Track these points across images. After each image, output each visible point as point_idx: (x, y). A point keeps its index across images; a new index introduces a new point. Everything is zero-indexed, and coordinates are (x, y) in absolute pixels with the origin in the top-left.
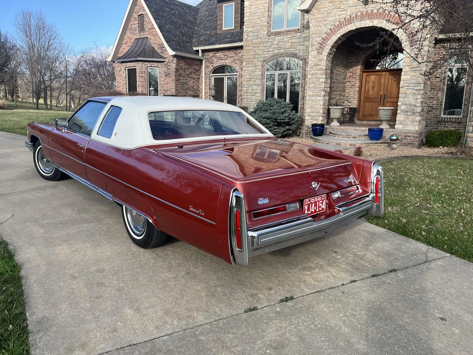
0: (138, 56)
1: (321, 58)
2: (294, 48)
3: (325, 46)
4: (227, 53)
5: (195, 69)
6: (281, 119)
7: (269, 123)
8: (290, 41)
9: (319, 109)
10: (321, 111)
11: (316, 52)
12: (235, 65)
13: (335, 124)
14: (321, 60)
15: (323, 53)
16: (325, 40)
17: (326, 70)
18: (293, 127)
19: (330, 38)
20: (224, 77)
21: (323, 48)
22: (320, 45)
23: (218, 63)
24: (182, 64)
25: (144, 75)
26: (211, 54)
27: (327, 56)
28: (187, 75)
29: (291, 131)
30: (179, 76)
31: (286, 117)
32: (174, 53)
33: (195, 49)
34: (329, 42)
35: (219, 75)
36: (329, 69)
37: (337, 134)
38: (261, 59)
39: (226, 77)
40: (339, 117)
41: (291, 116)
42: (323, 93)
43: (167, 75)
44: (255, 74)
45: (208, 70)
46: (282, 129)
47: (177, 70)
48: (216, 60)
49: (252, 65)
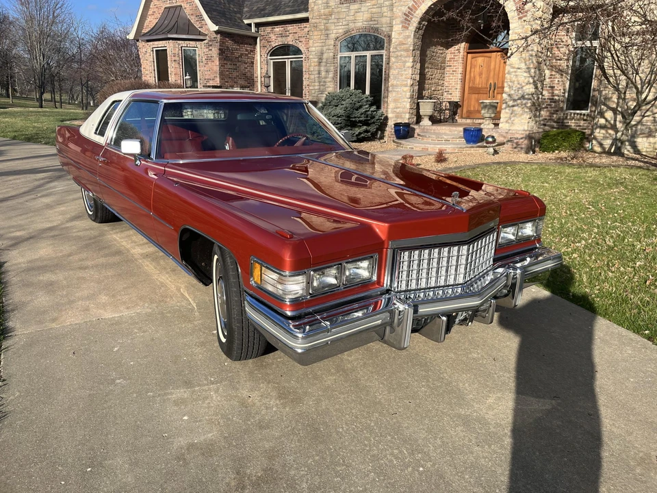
0: (169, 32)
1: (407, 34)
2: (375, 21)
3: (411, 18)
4: (290, 27)
5: (247, 50)
6: (355, 118)
7: (340, 122)
8: (370, 10)
9: (405, 103)
10: (408, 106)
11: (401, 26)
12: (300, 44)
13: (426, 122)
14: (408, 37)
15: (410, 28)
16: (412, 10)
17: (414, 50)
18: (373, 128)
19: (419, 7)
20: (286, 60)
21: (410, 21)
22: (405, 17)
23: (276, 42)
24: (229, 43)
25: (177, 58)
26: (269, 29)
27: (415, 32)
28: (236, 58)
29: (369, 134)
30: (225, 59)
31: (362, 114)
32: (216, 28)
33: (246, 22)
34: (417, 12)
35: (279, 59)
36: (418, 49)
37: (426, 136)
38: (333, 36)
39: (288, 61)
40: (430, 114)
41: (370, 113)
42: (409, 82)
43: (209, 59)
44: (325, 56)
45: (265, 51)
46: (357, 131)
47: (222, 52)
48: (275, 37)
49: (321, 44)
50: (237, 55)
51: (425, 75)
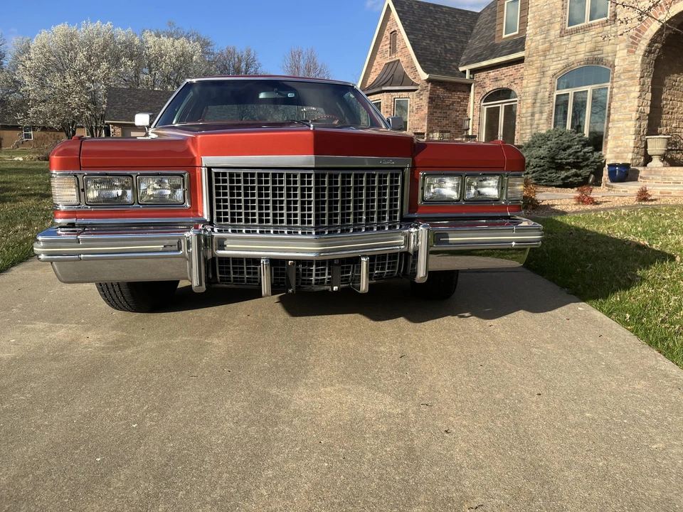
0: (383, 85)
1: (634, 59)
2: (599, 50)
3: (639, 41)
4: (504, 70)
5: (459, 98)
6: (561, 159)
7: (542, 164)
8: (594, 39)
9: (627, 141)
10: (632, 144)
11: (626, 51)
12: (515, 86)
13: (656, 163)
14: (634, 62)
15: (637, 52)
16: (640, 31)
17: (641, 77)
18: (585, 172)
19: (649, 26)
20: (500, 105)
21: (637, 44)
22: (631, 40)
23: (490, 87)
24: (440, 91)
25: (389, 110)
26: (483, 74)
27: (644, 55)
28: (447, 106)
29: (580, 178)
30: (434, 108)
31: (570, 155)
32: (426, 76)
33: (461, 69)
34: (646, 33)
35: (492, 104)
36: (648, 77)
37: (648, 179)
38: (550, 73)
39: (501, 105)
40: (662, 152)
41: (582, 153)
42: (635, 115)
43: (419, 108)
44: (540, 95)
45: (479, 98)
46: (563, 174)
47: (432, 100)
48: (490, 82)
49: (535, 84)
50: (448, 103)
51: (661, 108)
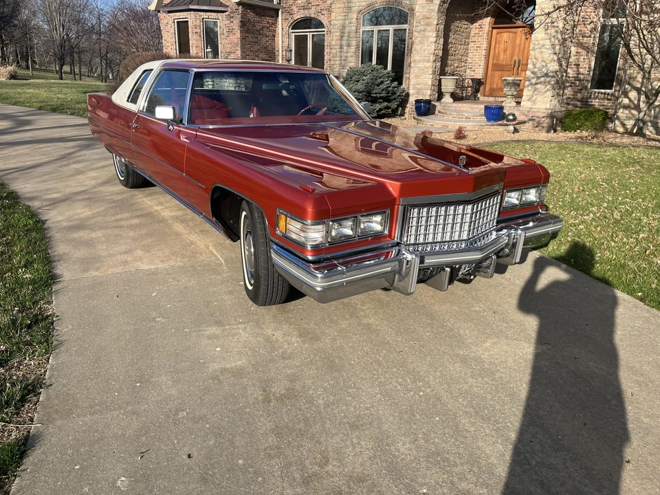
0: (190, 3)
1: (432, 8)
5: (268, 23)
6: (376, 93)
7: (360, 98)
9: (426, 80)
10: (430, 82)
12: (322, 17)
13: (447, 99)
14: (432, 11)
15: (434, 1)
17: (437, 24)
18: (393, 105)
20: (308, 34)
23: (298, 15)
24: (251, 15)
25: (198, 30)
26: (291, 1)
27: (440, 5)
28: (258, 30)
29: (390, 110)
30: (246, 32)
31: (383, 90)
35: (300, 32)
36: (441, 24)
37: (446, 114)
38: (355, 9)
40: (452, 91)
41: (391, 88)
42: (432, 58)
43: (231, 31)
44: (347, 30)
45: (286, 24)
46: (378, 107)
47: (244, 24)
48: (297, 10)
49: (343, 18)
50: (258, 27)
51: (448, 51)
